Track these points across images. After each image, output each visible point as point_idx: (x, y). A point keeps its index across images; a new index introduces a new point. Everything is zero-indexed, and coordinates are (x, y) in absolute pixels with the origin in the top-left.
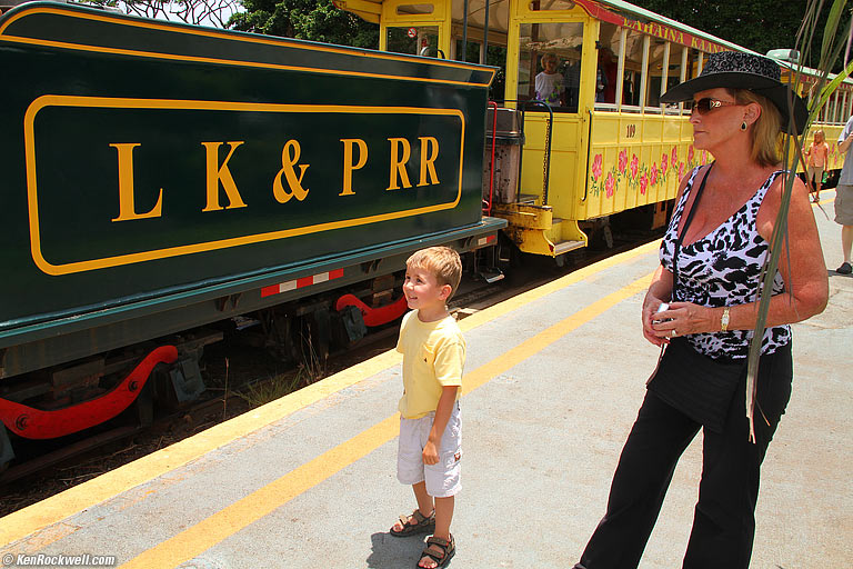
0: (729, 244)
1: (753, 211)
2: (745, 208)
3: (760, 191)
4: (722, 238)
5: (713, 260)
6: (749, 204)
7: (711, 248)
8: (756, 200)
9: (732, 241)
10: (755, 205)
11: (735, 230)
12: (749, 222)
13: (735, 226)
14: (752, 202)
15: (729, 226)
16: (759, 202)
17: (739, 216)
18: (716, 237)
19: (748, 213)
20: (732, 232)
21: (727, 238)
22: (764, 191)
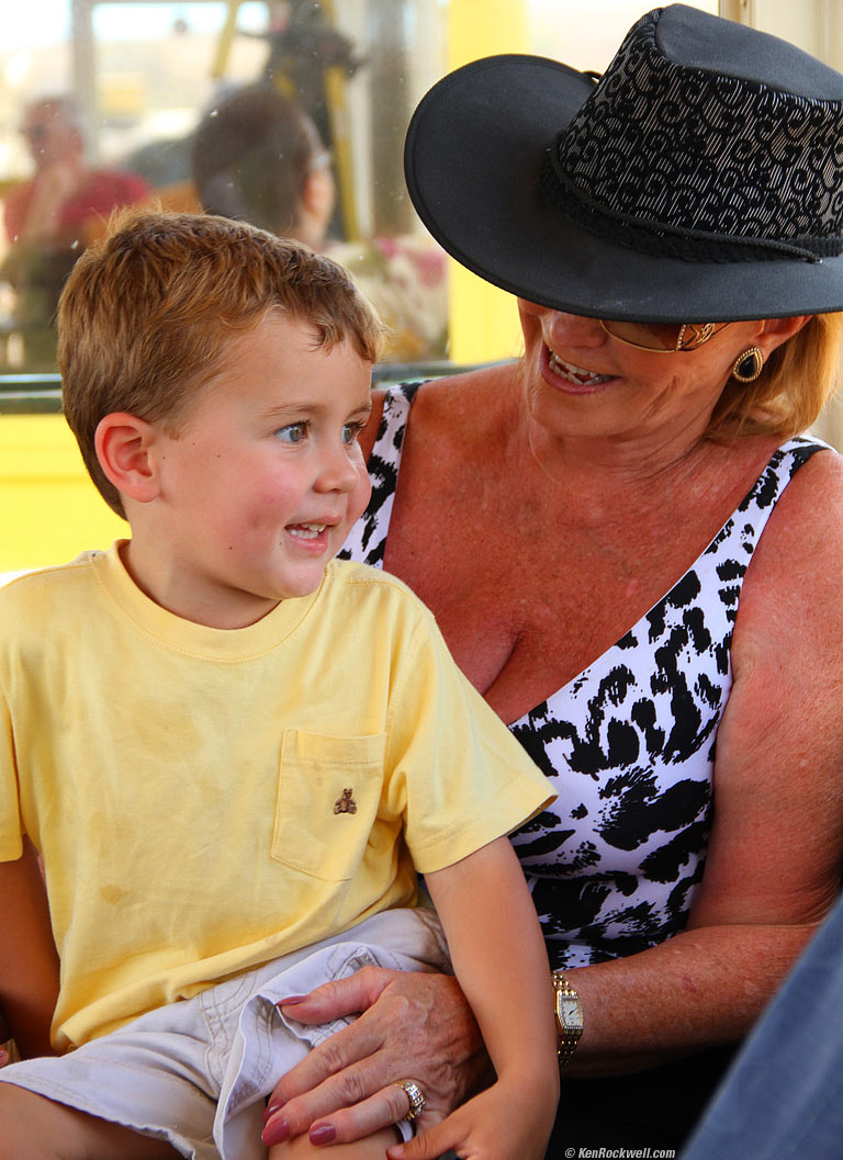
0: (655, 738)
1: (727, 596)
2: (691, 586)
3: (739, 519)
4: (622, 712)
5: (601, 809)
6: (705, 568)
7: (586, 760)
8: (732, 549)
9: (665, 721)
10: (728, 570)
11: (668, 677)
12: (717, 637)
13: (666, 658)
14: (719, 558)
15: (641, 661)
16: (745, 559)
17: (674, 616)
18: (595, 708)
19: (709, 601)
20: (657, 685)
21: (644, 711)
22: (757, 516)
